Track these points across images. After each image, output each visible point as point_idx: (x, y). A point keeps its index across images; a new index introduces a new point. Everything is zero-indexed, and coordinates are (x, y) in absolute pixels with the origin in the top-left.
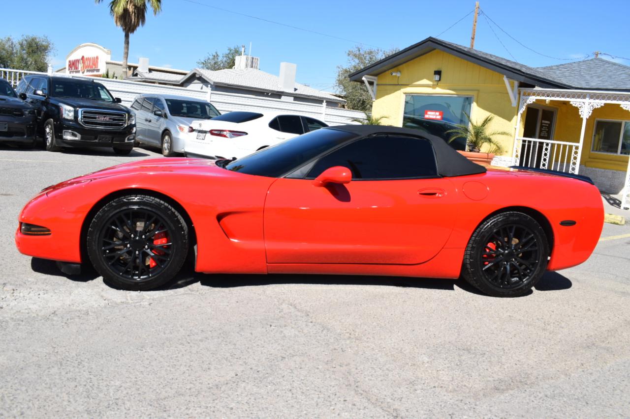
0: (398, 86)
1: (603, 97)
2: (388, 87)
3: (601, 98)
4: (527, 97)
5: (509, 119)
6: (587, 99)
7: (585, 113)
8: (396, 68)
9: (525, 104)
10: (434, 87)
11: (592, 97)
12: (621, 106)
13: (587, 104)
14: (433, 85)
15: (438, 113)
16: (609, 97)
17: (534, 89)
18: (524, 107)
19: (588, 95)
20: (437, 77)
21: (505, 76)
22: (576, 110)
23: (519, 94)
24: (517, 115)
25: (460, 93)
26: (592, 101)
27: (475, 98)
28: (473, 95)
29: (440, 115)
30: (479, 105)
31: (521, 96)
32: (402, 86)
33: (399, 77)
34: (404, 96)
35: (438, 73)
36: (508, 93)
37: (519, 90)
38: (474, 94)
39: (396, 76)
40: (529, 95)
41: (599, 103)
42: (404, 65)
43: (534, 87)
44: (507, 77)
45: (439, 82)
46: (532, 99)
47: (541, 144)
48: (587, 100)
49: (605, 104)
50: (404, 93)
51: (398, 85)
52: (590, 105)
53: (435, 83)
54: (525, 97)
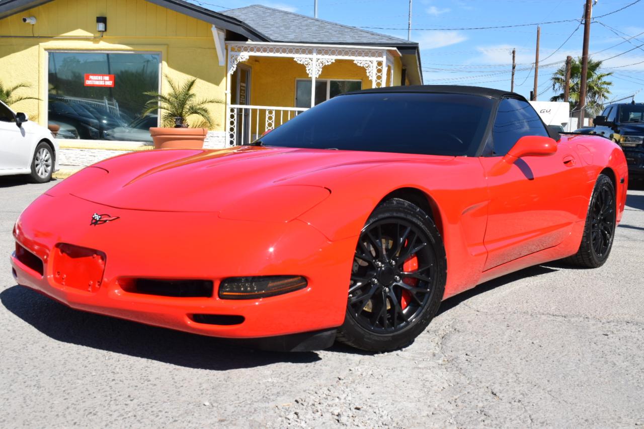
0: (34, 39)
1: (333, 52)
2: (14, 40)
3: (330, 52)
4: (237, 53)
5: (217, 83)
6: (315, 54)
7: (314, 72)
8: (26, 11)
9: (236, 63)
10: (95, 40)
11: (319, 52)
12: (354, 62)
13: (315, 60)
14: (95, 38)
15: (107, 78)
16: (340, 53)
17: (247, 42)
18: (235, 66)
19: (315, 50)
20: (101, 26)
21: (214, 26)
22: (302, 68)
23: (227, 49)
24: (226, 76)
25: (140, 49)
26: (320, 56)
27: (164, 54)
28: (161, 52)
29: (110, 80)
30: (170, 65)
31: (230, 53)
32: (41, 39)
33: (33, 25)
34: (47, 53)
35: (102, 20)
36: (215, 49)
37: (226, 44)
38: (162, 49)
39: (29, 23)
40: (239, 50)
41: (330, 59)
42: (40, 7)
43: (246, 39)
44: (216, 27)
45: (105, 33)
46: (244, 56)
47: (263, 112)
48: (315, 56)
49: (336, 60)
50: (46, 50)
51: (34, 37)
52: (319, 61)
53: (98, 35)
54: (233, 53)
